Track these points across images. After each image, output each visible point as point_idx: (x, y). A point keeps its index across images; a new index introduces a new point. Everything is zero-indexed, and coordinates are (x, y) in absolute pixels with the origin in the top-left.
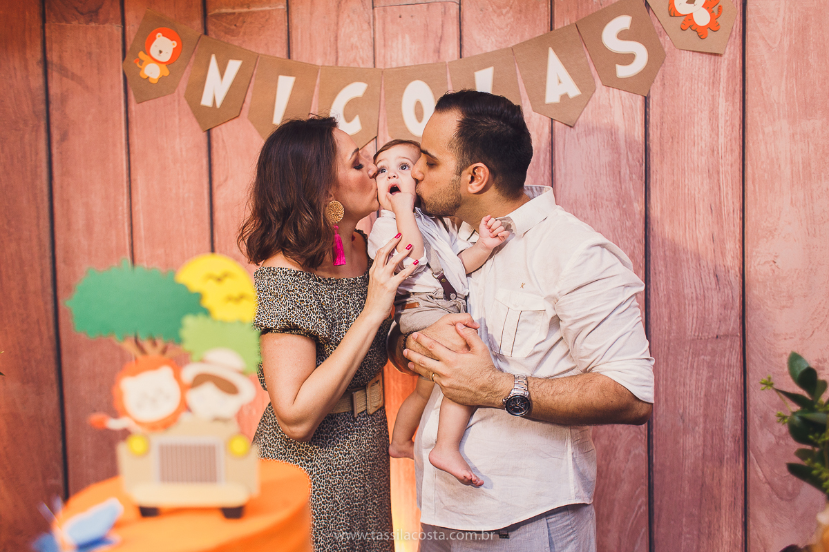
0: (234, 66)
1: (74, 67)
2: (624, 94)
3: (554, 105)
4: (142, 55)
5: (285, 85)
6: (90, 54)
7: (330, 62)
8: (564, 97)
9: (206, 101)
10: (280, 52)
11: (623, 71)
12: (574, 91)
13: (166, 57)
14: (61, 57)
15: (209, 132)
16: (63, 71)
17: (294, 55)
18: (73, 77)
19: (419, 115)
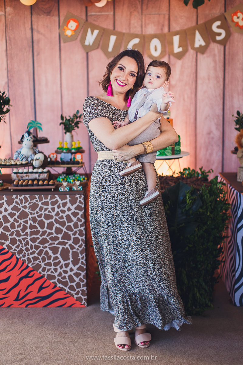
0: (96, 32)
1: (42, 31)
2: (218, 45)
3: (197, 48)
4: (65, 27)
5: (113, 39)
6: (47, 27)
7: (127, 31)
8: (201, 46)
9: (87, 43)
10: (111, 28)
11: (218, 38)
12: (203, 44)
13: (74, 28)
14: (37, 27)
15: (87, 53)
16: (38, 32)
17: (116, 29)
18: (42, 34)
19: (156, 50)
